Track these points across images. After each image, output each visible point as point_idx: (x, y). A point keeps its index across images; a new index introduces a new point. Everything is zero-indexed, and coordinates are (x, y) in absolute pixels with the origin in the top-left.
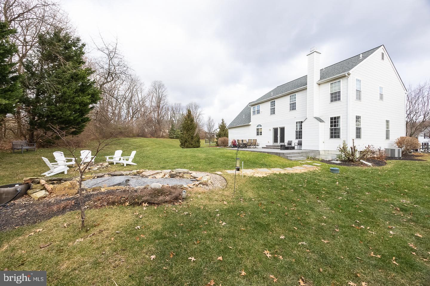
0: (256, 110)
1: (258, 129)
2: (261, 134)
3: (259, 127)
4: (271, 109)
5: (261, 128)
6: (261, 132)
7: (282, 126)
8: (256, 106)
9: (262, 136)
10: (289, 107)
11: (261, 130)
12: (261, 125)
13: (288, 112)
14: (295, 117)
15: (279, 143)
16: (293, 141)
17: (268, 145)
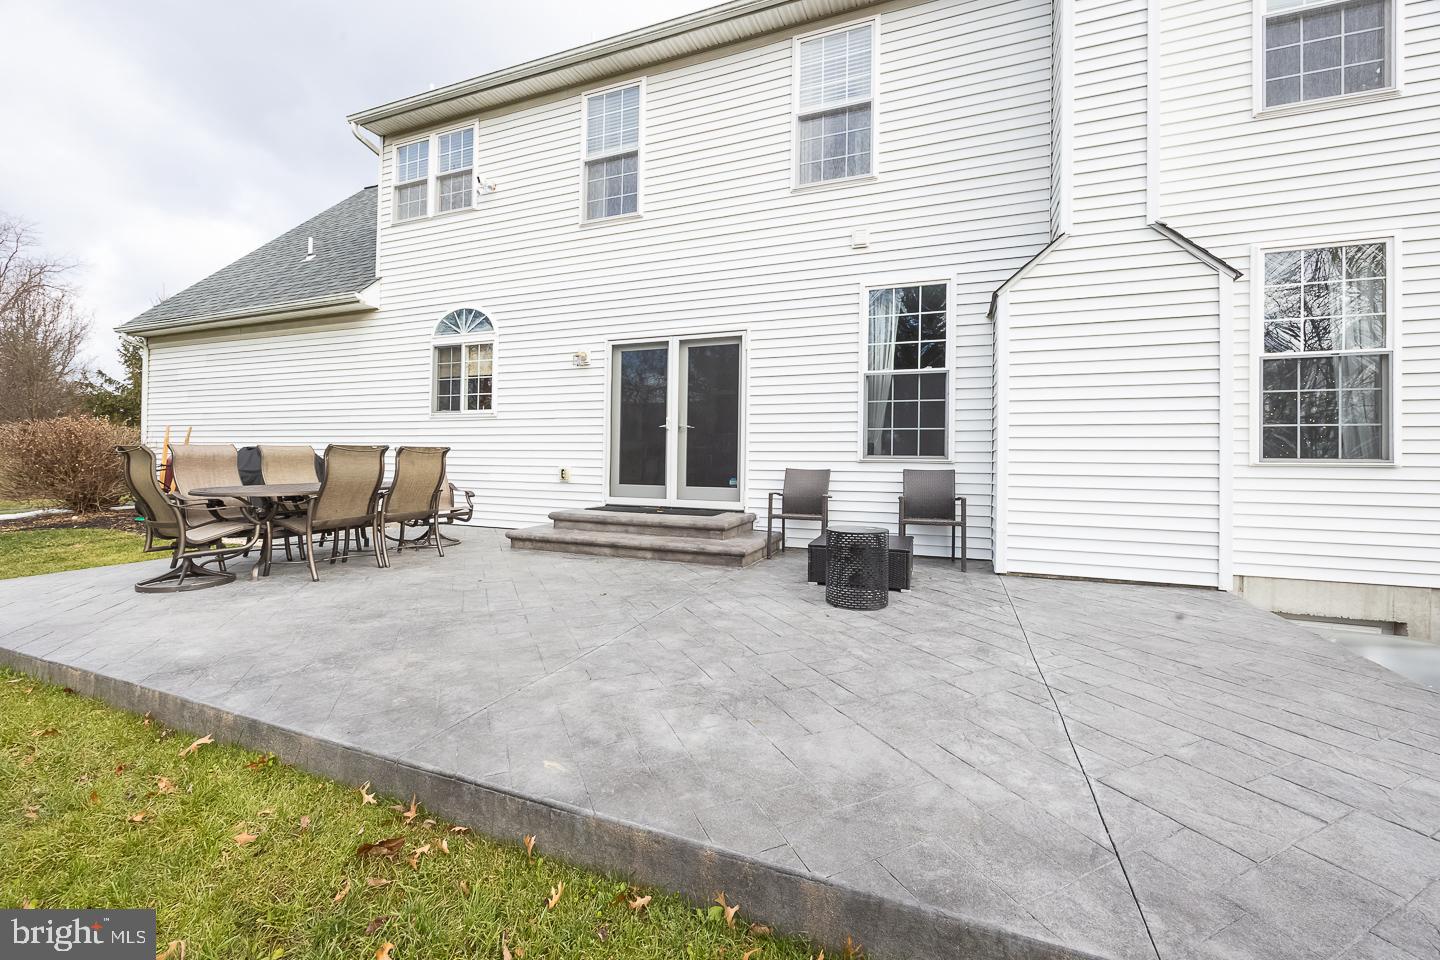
0: (434, 170)
1: (449, 353)
2: (486, 403)
3: (464, 338)
4: (590, 164)
5: (480, 337)
6: (486, 385)
7: (710, 326)
8: (433, 138)
9: (494, 418)
10: (787, 146)
11: (480, 359)
12: (487, 312)
13: (786, 193)
14: (858, 241)
15: (674, 490)
16: (833, 477)
17: (549, 511)
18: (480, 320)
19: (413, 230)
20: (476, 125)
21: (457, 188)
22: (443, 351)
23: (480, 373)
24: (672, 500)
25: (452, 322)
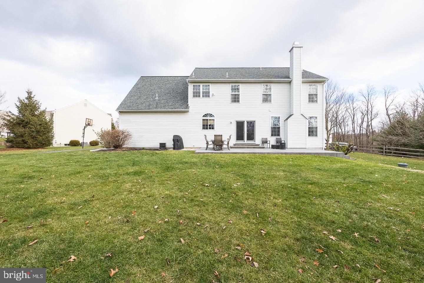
0: (201, 90)
1: (205, 120)
2: (213, 128)
3: (208, 118)
4: (231, 94)
5: (212, 118)
6: (213, 126)
7: (250, 119)
8: (201, 85)
9: (215, 131)
10: (261, 98)
11: (212, 121)
12: (213, 114)
13: (260, 103)
14: (270, 111)
15: (246, 141)
16: (268, 139)
17: (233, 144)
18: (211, 115)
19: (197, 99)
20: (210, 84)
21: (207, 94)
22: (203, 120)
23: (212, 124)
24: (246, 142)
25: (205, 115)
